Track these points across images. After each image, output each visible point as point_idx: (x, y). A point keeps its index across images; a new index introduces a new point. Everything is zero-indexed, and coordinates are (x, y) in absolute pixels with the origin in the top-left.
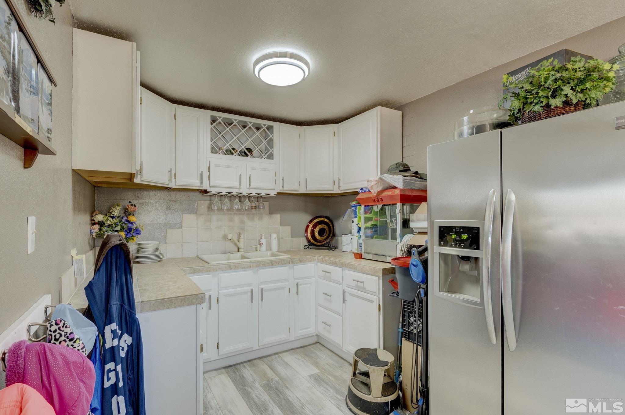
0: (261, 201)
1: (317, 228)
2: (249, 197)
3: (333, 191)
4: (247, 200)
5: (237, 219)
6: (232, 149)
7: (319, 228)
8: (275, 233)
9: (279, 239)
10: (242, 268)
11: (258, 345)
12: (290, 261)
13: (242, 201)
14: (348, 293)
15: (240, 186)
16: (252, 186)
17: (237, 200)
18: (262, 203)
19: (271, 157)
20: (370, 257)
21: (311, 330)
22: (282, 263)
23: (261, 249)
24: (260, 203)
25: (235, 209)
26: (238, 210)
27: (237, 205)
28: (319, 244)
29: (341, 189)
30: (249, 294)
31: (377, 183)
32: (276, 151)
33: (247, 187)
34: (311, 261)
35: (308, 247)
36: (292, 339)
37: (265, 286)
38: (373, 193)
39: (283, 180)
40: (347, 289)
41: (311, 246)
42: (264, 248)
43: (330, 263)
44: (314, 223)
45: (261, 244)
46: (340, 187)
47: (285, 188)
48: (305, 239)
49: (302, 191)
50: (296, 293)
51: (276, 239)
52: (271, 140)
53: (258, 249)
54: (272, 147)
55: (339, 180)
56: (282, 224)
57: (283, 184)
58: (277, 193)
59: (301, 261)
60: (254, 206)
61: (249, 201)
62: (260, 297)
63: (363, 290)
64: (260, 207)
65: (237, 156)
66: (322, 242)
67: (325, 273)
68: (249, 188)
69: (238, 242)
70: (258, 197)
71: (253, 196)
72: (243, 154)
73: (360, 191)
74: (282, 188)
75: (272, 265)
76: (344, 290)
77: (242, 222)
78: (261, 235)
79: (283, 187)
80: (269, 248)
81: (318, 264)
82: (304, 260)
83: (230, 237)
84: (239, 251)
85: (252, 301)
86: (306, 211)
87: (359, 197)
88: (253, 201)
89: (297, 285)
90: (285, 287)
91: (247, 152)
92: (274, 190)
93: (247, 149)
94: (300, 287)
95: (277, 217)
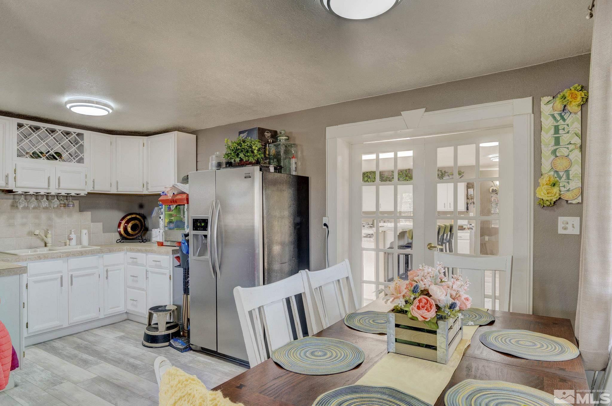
0: (71, 200)
1: (130, 224)
2: (57, 196)
3: (143, 192)
4: (56, 199)
5: (44, 216)
6: (40, 152)
7: (132, 224)
8: (85, 228)
9: (89, 234)
10: (52, 258)
11: (68, 323)
12: (99, 251)
13: (50, 199)
14: (150, 271)
15: (48, 187)
16: (61, 187)
17: (45, 199)
18: (71, 202)
19: (81, 161)
20: (169, 244)
21: (122, 309)
22: (92, 253)
23: (70, 243)
24: (69, 201)
25: (43, 207)
26: (46, 208)
27: (45, 203)
28: (131, 237)
29: (149, 191)
30: (59, 280)
31: (171, 189)
32: (86, 155)
33: (56, 188)
34: (120, 251)
35: (121, 241)
36: (102, 316)
37: (75, 273)
38: (169, 196)
39: (93, 181)
40: (149, 269)
41: (124, 240)
42: (73, 242)
43: (137, 251)
44: (127, 219)
45: (70, 239)
46: (148, 189)
47: (96, 189)
48: (118, 234)
49: (114, 191)
50: (105, 278)
51: (87, 234)
52: (82, 146)
53: (68, 243)
54: (82, 152)
55: (147, 183)
56: (93, 221)
57: (94, 185)
58: (88, 193)
59: (110, 251)
60: (63, 205)
61: (58, 200)
62: (70, 282)
63: (160, 267)
64: (70, 205)
65: (46, 161)
66: (134, 236)
67: (132, 259)
68: (59, 189)
69: (45, 238)
70: (67, 196)
71: (62, 196)
72: (52, 157)
73: (162, 194)
74: (92, 189)
75: (82, 255)
76: (146, 270)
77: (50, 219)
78: (71, 231)
79: (93, 187)
80: (79, 242)
81: (128, 253)
82: (114, 250)
83: (37, 232)
84: (46, 246)
85: (62, 285)
86: (119, 209)
87: (161, 198)
88: (61, 200)
89: (107, 271)
90: (94, 274)
91: (56, 156)
92: (85, 190)
93: (56, 153)
94: (109, 273)
95: (88, 215)
